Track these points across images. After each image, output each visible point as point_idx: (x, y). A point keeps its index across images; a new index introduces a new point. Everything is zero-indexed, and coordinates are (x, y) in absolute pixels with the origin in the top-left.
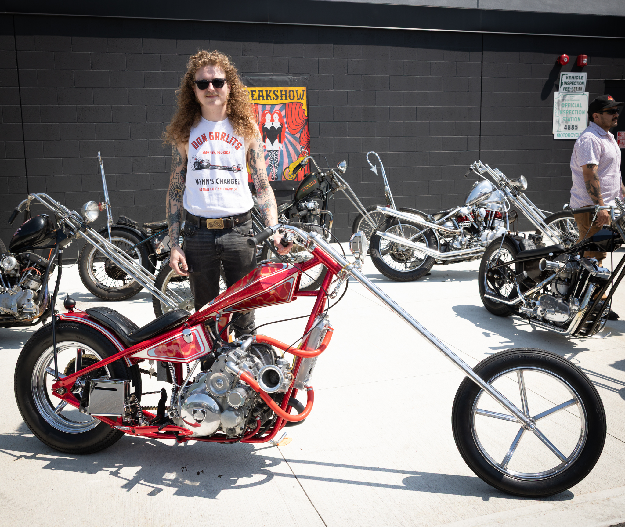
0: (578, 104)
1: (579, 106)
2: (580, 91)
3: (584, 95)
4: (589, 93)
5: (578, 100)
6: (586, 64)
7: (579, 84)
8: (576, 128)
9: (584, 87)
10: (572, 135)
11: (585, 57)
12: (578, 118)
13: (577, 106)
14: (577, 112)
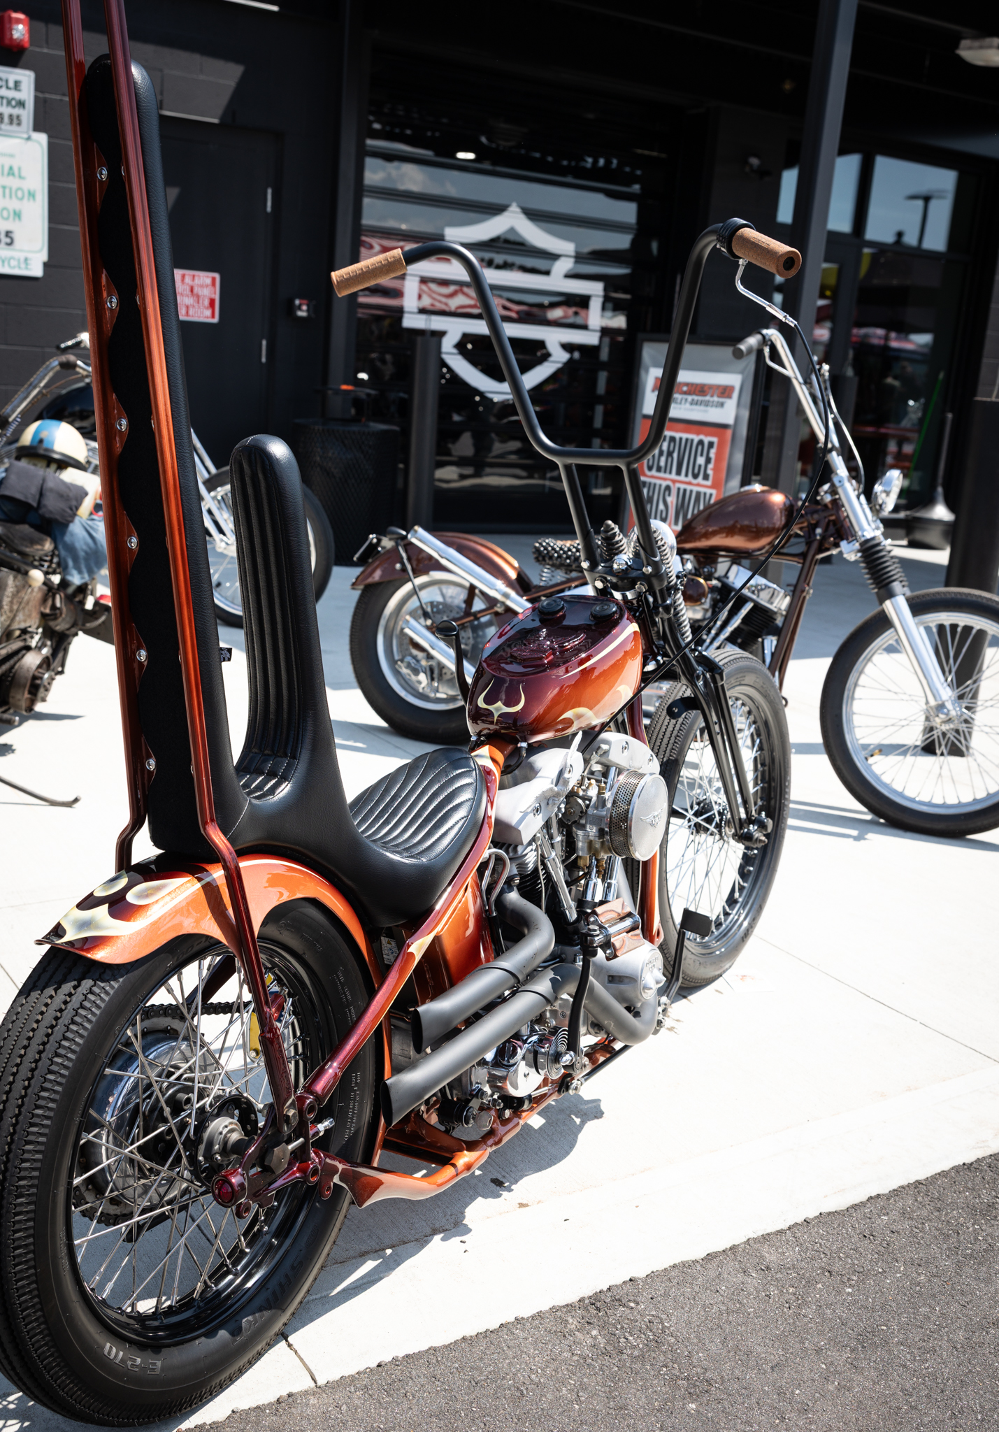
0: (11, 168)
1: (13, 174)
2: (14, 127)
3: (29, 143)
4: (50, 137)
5: (12, 156)
6: (27, 45)
7: (9, 103)
8: (8, 240)
9: (27, 114)
10: (13, 263)
11: (18, 21)
12: (15, 213)
13: (9, 174)
14: (7, 191)
